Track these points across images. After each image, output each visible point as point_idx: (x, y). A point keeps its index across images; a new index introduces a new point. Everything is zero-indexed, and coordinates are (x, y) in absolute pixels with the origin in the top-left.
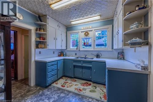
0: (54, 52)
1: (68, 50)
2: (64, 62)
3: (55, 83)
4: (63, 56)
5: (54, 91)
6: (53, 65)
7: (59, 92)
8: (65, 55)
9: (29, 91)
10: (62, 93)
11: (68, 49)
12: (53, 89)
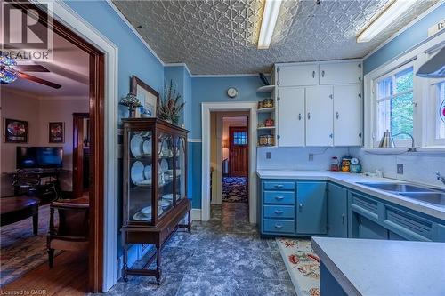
0: (311, 156)
1: (366, 148)
2: (327, 190)
3: (287, 241)
4: (349, 171)
5: (268, 254)
6: (278, 189)
7: (270, 262)
8: (354, 169)
9: (241, 227)
10: (272, 267)
11: (369, 146)
12: (270, 248)
